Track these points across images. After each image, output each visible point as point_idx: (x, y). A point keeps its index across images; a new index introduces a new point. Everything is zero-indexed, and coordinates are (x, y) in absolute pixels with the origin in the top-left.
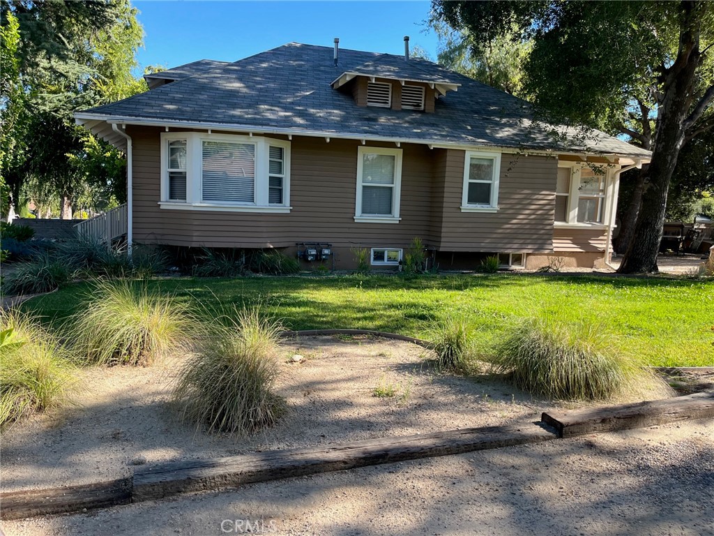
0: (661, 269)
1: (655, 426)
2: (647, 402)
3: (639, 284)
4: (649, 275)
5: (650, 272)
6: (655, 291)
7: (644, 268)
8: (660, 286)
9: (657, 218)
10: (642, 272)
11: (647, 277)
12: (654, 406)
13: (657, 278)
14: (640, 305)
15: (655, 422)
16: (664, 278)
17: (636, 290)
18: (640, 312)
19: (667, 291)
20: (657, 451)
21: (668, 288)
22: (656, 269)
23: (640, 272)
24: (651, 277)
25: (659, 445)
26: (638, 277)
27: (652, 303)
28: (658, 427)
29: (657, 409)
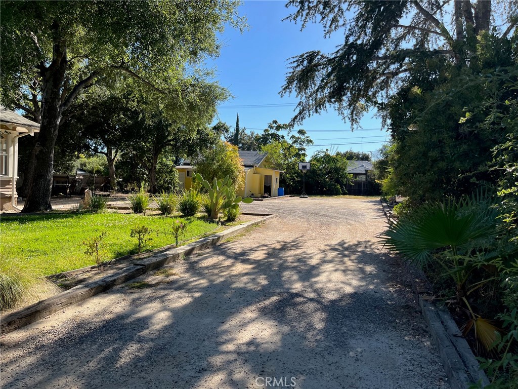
0: (54, 207)
1: (48, 316)
2: (42, 301)
3: (38, 219)
4: (45, 212)
5: (46, 210)
6: (49, 223)
7: (42, 208)
8: (53, 219)
9: (48, 172)
10: (41, 210)
11: (44, 214)
12: (46, 303)
13: (52, 213)
14: (38, 234)
15: (48, 313)
16: (56, 213)
17: (35, 224)
18: (38, 239)
19: (57, 222)
20: (49, 333)
21: (58, 220)
22: (51, 208)
23: (39, 211)
24: (47, 214)
25: (51, 328)
26: (38, 214)
27: (47, 232)
28: (50, 316)
29: (48, 304)
